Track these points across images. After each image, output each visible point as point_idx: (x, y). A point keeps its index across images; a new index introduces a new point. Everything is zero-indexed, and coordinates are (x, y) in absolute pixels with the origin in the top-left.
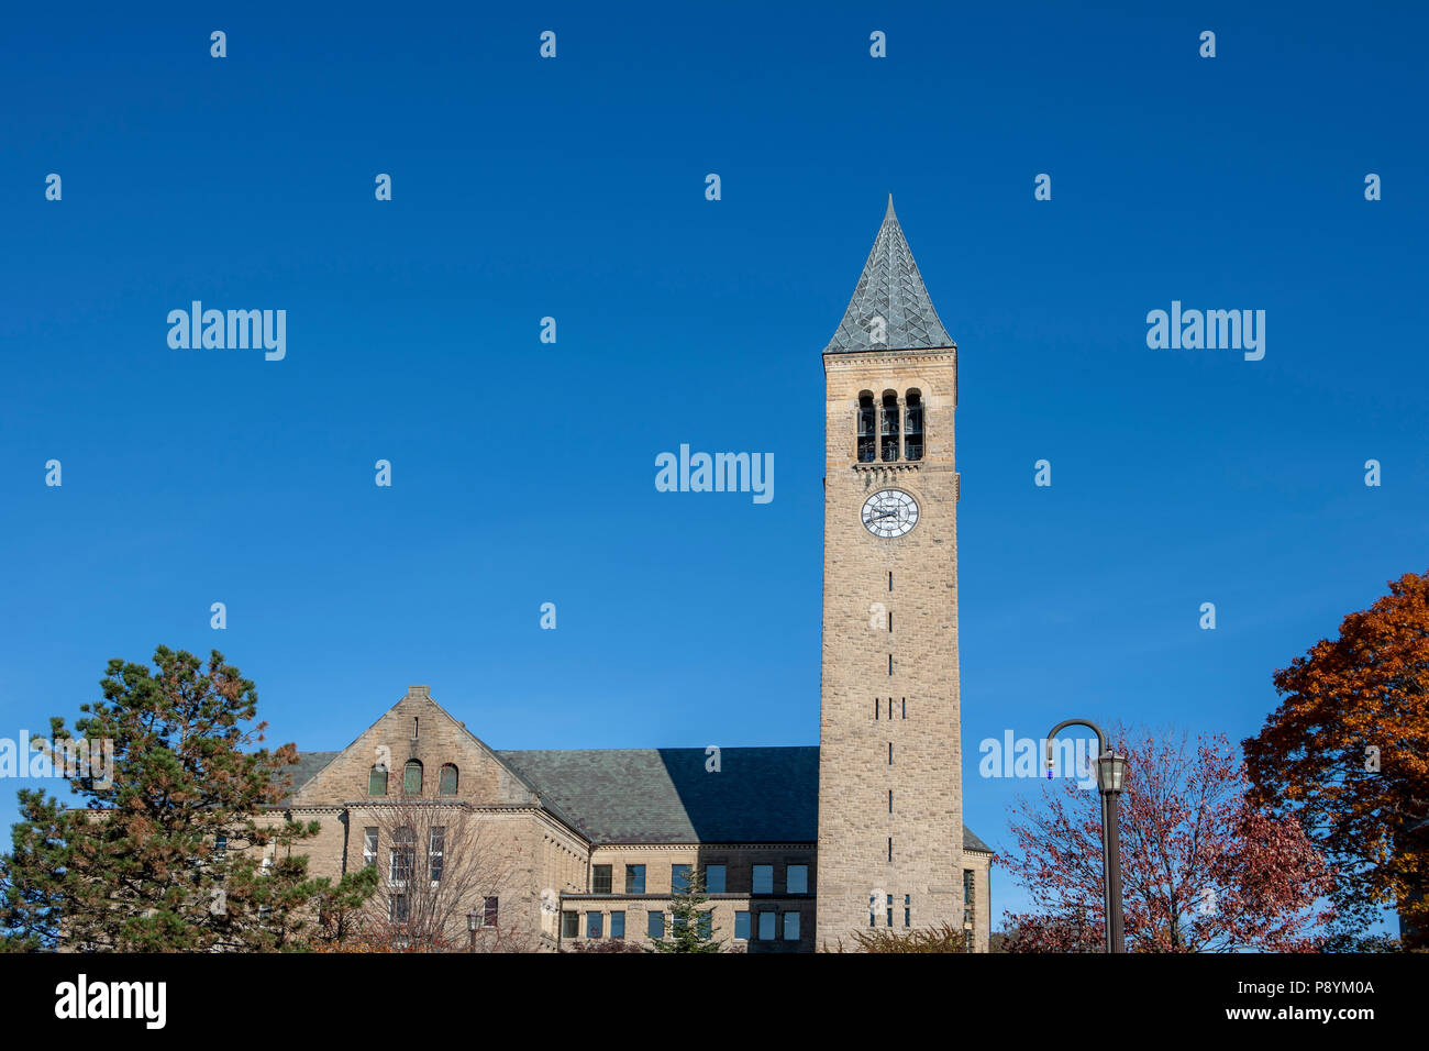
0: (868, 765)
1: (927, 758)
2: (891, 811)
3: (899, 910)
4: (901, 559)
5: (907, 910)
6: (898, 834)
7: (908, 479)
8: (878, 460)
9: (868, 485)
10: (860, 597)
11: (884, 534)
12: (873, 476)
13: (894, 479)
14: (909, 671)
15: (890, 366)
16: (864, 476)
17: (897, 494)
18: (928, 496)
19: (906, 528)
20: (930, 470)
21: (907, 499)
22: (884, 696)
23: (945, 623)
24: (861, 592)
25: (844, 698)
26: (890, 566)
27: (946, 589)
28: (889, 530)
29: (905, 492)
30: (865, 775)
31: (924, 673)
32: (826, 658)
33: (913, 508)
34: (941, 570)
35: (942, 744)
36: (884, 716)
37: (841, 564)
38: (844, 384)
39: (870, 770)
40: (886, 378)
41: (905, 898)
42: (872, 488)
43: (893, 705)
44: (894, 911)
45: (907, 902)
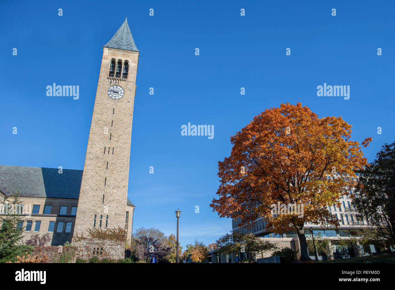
0: (100, 168)
1: (119, 168)
2: (105, 185)
3: (104, 221)
4: (118, 105)
5: (107, 221)
6: (107, 193)
7: (122, 83)
8: (115, 77)
9: (111, 83)
10: (104, 115)
11: (113, 97)
12: (112, 81)
13: (118, 83)
14: (116, 139)
15: (121, 53)
16: (110, 81)
17: (118, 87)
18: (127, 89)
19: (120, 97)
20: (129, 82)
21: (121, 89)
22: (107, 146)
23: (128, 126)
24: (105, 113)
25: (95, 146)
26: (114, 107)
27: (129, 116)
28: (115, 97)
29: (121, 87)
30: (98, 172)
31: (121, 140)
32: (91, 132)
33: (123, 91)
34: (129, 110)
35: (124, 164)
36: (107, 153)
37: (100, 104)
38: (108, 55)
39: (100, 170)
40: (120, 56)
41: (106, 216)
42: (112, 84)
43: (110, 149)
44: (102, 221)
45: (107, 218)
